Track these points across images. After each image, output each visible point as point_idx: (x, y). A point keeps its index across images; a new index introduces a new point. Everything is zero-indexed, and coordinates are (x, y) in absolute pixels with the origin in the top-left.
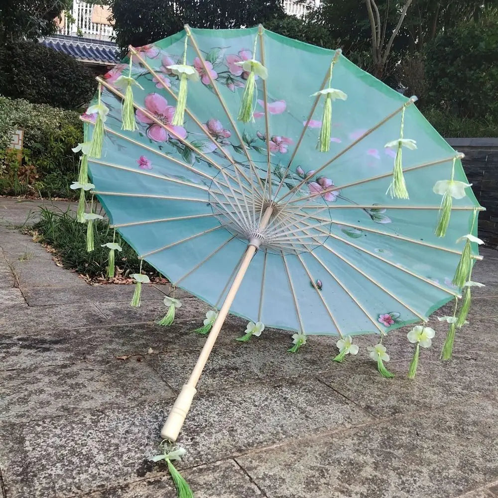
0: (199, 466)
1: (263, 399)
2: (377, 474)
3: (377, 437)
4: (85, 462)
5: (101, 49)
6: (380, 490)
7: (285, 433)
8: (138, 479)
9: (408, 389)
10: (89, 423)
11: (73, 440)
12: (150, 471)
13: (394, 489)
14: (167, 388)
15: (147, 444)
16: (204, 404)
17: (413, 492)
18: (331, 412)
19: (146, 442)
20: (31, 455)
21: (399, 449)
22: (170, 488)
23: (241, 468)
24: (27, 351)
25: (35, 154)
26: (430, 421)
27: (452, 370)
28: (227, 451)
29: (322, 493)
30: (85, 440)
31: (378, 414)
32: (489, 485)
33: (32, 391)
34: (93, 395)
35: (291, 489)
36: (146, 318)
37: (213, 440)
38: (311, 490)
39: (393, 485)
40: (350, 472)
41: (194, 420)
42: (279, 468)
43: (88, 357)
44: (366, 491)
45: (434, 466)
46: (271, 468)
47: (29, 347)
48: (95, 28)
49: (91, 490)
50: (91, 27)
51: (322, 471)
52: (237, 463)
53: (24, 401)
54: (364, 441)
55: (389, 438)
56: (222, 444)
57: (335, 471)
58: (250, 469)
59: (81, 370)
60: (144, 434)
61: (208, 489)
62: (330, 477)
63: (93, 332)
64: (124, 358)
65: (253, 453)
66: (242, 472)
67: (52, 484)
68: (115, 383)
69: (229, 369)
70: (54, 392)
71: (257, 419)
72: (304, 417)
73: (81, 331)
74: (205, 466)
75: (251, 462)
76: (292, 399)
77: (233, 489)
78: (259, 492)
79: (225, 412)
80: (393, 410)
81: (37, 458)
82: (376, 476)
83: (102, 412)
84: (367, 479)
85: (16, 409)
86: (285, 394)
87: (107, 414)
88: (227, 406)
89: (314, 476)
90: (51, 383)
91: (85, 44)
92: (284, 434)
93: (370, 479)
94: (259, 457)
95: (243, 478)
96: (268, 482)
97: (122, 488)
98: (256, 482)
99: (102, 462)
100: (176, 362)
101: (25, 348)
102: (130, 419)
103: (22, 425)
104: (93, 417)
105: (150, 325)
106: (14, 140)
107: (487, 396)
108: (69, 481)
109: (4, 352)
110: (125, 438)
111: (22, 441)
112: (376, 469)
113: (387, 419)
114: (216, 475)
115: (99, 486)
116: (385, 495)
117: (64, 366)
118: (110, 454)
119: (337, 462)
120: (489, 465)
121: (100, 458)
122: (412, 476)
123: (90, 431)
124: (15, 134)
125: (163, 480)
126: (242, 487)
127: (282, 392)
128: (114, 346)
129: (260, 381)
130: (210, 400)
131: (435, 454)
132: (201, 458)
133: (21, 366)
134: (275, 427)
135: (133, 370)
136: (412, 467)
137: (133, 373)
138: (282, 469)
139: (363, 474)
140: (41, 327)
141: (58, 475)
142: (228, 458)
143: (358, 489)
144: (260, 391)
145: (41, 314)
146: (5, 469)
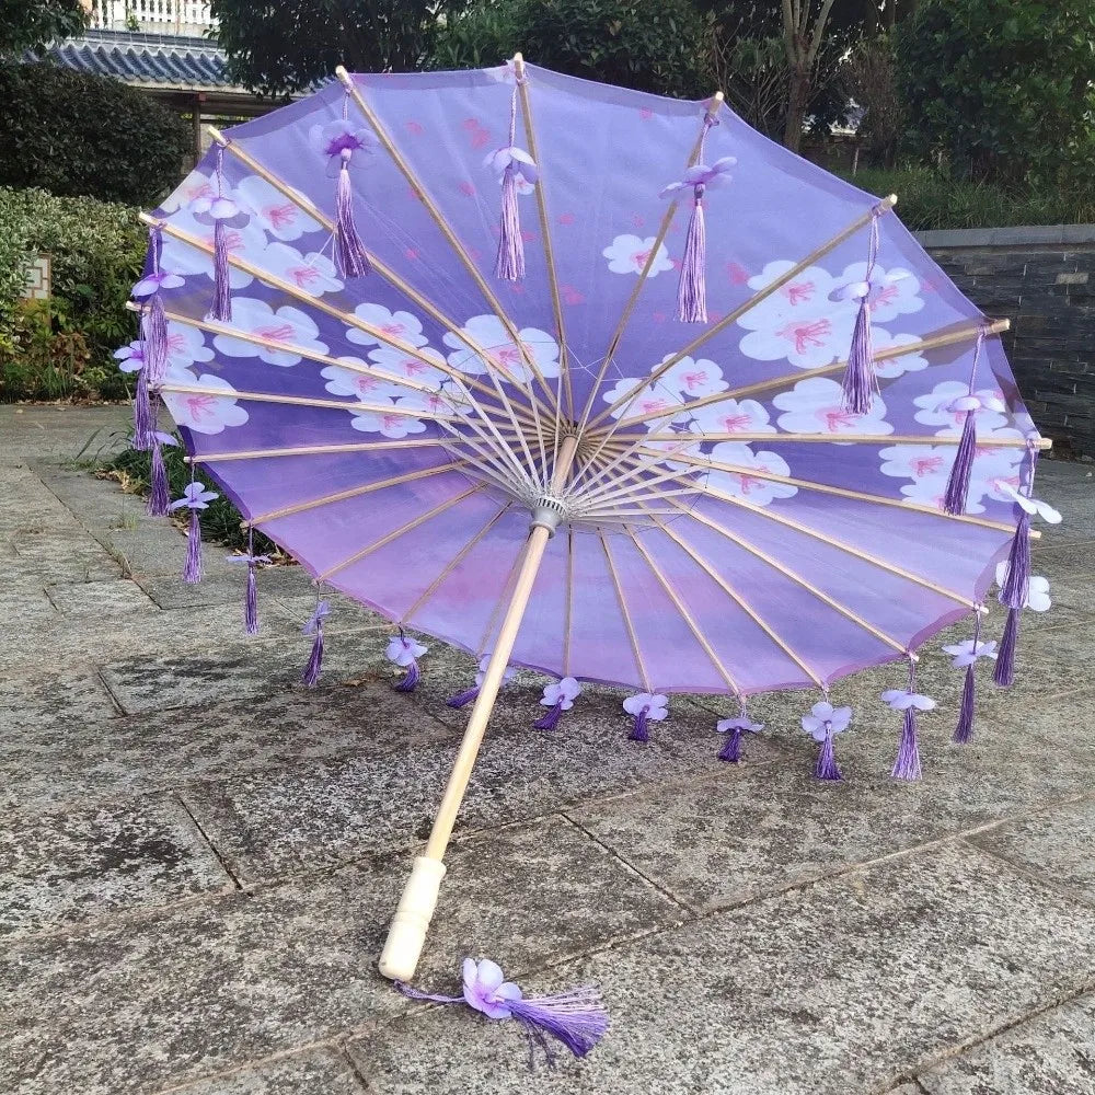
0: (509, 823)
1: (599, 733)
2: (788, 824)
3: (789, 777)
4: (336, 825)
6: (790, 843)
7: (639, 778)
8: (420, 844)
10: (325, 776)
11: (308, 799)
13: (813, 841)
14: (438, 724)
15: (424, 800)
16: (503, 745)
19: (422, 797)
20: (249, 820)
23: (575, 824)
24: (188, 680)
25: (79, 307)
28: (550, 803)
29: (702, 849)
30: (327, 798)
32: (965, 833)
33: (219, 737)
34: (319, 738)
35: (654, 846)
37: (526, 791)
38: (684, 846)
40: (745, 823)
41: (490, 766)
42: (633, 822)
43: (294, 684)
44: (769, 844)
46: (622, 823)
47: (190, 674)
49: (353, 858)
51: (701, 823)
52: (568, 819)
53: (212, 750)
54: (767, 783)
56: (541, 795)
57: (721, 822)
58: (590, 824)
59: (288, 705)
61: (529, 850)
62: (713, 829)
63: (290, 646)
64: (356, 683)
65: (592, 806)
66: (577, 829)
67: (293, 854)
68: (350, 720)
70: (255, 736)
71: (592, 761)
72: (669, 755)
73: (268, 645)
74: (519, 824)
75: (589, 816)
77: (566, 849)
78: (605, 852)
79: (538, 754)
81: (260, 824)
82: (785, 826)
83: (342, 761)
84: (770, 830)
85: (203, 763)
87: (351, 763)
88: (542, 746)
89: (688, 830)
90: (246, 724)
92: (638, 780)
93: (775, 830)
94: (602, 810)
95: (580, 836)
96: (617, 839)
97: (400, 854)
98: (600, 839)
99: (360, 824)
101: (182, 675)
102: (388, 768)
103: (222, 784)
104: (329, 769)
105: (386, 631)
108: (319, 848)
110: (388, 793)
111: (228, 803)
112: (785, 817)
114: (538, 833)
115: (365, 853)
116: (798, 849)
117: (259, 700)
118: (370, 814)
119: (724, 812)
120: (968, 808)
121: (357, 819)
122: (842, 824)
123: (330, 786)
125: (460, 842)
126: (581, 846)
130: (512, 737)
132: (510, 814)
133: (187, 702)
134: (622, 771)
135: (375, 701)
136: (844, 813)
137: (376, 705)
138: (638, 823)
139: (765, 824)
140: (197, 642)
141: (300, 842)
142: (552, 813)
143: (756, 842)
144: (594, 722)
145: (189, 621)
146: (217, 839)
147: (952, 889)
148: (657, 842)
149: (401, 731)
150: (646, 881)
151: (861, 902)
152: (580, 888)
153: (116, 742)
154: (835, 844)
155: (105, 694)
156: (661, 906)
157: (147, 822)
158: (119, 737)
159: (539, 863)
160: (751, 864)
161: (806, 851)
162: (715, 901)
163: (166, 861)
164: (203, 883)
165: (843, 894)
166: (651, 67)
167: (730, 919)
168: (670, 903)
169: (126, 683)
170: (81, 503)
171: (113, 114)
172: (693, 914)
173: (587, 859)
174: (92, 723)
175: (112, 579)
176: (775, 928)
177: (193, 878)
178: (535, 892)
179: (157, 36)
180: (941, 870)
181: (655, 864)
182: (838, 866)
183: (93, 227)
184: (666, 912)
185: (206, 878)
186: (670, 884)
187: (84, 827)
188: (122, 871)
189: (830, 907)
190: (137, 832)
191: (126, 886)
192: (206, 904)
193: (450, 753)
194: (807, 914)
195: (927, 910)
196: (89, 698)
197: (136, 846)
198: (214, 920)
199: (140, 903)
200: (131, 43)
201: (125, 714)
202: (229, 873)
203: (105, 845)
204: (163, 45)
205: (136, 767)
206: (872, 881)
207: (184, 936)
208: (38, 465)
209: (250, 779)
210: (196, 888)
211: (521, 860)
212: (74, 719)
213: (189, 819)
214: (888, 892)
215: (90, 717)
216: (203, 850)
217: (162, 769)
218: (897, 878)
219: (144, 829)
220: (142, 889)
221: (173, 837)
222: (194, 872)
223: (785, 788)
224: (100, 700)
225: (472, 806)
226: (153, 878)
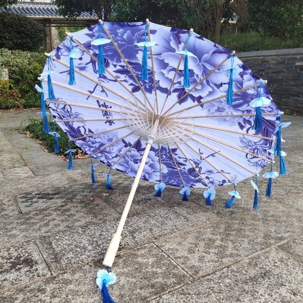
0: (137, 247)
1: (165, 213)
2: (223, 243)
3: (223, 226)
4: (83, 250)
5: (46, 8)
6: (224, 251)
7: (177, 229)
10: (81, 232)
11: (75, 241)
13: (231, 249)
14: (116, 212)
16: (135, 219)
17: (240, 250)
18: (199, 217)
20: (57, 249)
21: (233, 231)
22: (125, 258)
23: (157, 246)
24: (42, 200)
25: (17, 82)
28: (150, 239)
29: (196, 254)
30: (81, 240)
31: (223, 215)
32: (277, 245)
33: (49, 220)
34: (80, 219)
35: (181, 253)
36: (99, 177)
37: (142, 235)
38: (191, 253)
39: (230, 248)
40: (210, 243)
41: (132, 226)
42: (175, 245)
43: (73, 200)
44: (217, 251)
46: (172, 245)
47: (42, 198)
49: (88, 262)
51: (196, 245)
52: (155, 245)
53: (47, 225)
54: (216, 229)
55: (228, 226)
56: (147, 236)
57: (202, 244)
58: (162, 246)
59: (71, 207)
60: (109, 235)
61: (143, 257)
62: (200, 247)
63: (73, 187)
64: (92, 199)
65: (162, 239)
66: (158, 248)
67: (69, 261)
68: (90, 212)
69: (146, 200)
70: (61, 219)
71: (163, 223)
72: (186, 220)
73: (66, 187)
74: (140, 247)
75: (162, 243)
78: (167, 256)
79: (146, 222)
80: (230, 213)
81: (60, 251)
83: (86, 227)
84: (217, 246)
85: (44, 229)
86: (176, 210)
87: (89, 227)
88: (147, 219)
89: (192, 247)
90: (58, 215)
91: (35, 6)
93: (219, 246)
94: (166, 241)
95: (159, 251)
96: (170, 252)
98: (165, 252)
99: (91, 249)
100: (119, 199)
101: (40, 198)
102: (100, 229)
103: (49, 237)
104: (82, 230)
105: (102, 181)
106: (3, 75)
107: (280, 202)
108: (78, 259)
109: (30, 202)
110: (100, 238)
111: (50, 244)
112: (221, 241)
113: (228, 218)
114: (146, 250)
115: (92, 260)
116: (226, 253)
117: (62, 206)
118: (94, 245)
119: (203, 240)
120: (278, 235)
121: (90, 248)
122: (239, 243)
123: (82, 236)
124: (3, 71)
125: (121, 255)
126: (159, 254)
127: (174, 209)
128: (85, 193)
129: (163, 205)
130: (138, 216)
132: (137, 244)
133: (40, 208)
134: (172, 226)
135: (97, 205)
136: (239, 239)
138: (177, 245)
139: (216, 244)
140: (46, 187)
141: (72, 257)
142: (150, 243)
143: (213, 251)
144: (163, 210)
145: (43, 180)
146: (46, 257)
147: (274, 265)
148: (182, 252)
149: (105, 215)
150: (179, 267)
151: (246, 272)
152: (159, 271)
153: (18, 223)
154: (237, 250)
155: (16, 206)
156: (184, 276)
157: (25, 251)
158: (19, 221)
159: (146, 261)
160: (212, 259)
161: (229, 254)
162: (201, 273)
163: (30, 266)
164: (41, 274)
165: (241, 269)
166: (177, 6)
167: (206, 280)
168: (187, 275)
169: (22, 202)
170: (15, 142)
171: (25, 26)
172: (194, 279)
173: (161, 259)
174: (11, 216)
175: (22, 166)
176: (220, 283)
177: (38, 272)
179: (38, 3)
180: (271, 259)
181: (181, 260)
182: (239, 258)
183: (20, 58)
184: (185, 278)
185: (42, 272)
186: (187, 268)
187: (6, 254)
188: (16, 270)
189: (237, 274)
190: (22, 255)
191: (17, 275)
192: (41, 281)
194: (230, 277)
195: (267, 274)
196: (11, 208)
197: (21, 260)
198: (44, 287)
199: (21, 281)
200: (31, 5)
201: (22, 213)
202: (49, 269)
203: (12, 260)
204: (40, 5)
205: (23, 231)
206: (250, 264)
207: (33, 293)
208: (4, 130)
209: (58, 234)
210: (38, 276)
211: (140, 261)
212: (6, 215)
213: (38, 250)
214: (254, 267)
215: (11, 214)
216: (41, 261)
217: (31, 232)
218: (257, 262)
219: (24, 254)
220: (22, 276)
221: (33, 257)
222: (38, 269)
223: (222, 230)
224: (14, 208)
225: (125, 241)
226: (25, 272)
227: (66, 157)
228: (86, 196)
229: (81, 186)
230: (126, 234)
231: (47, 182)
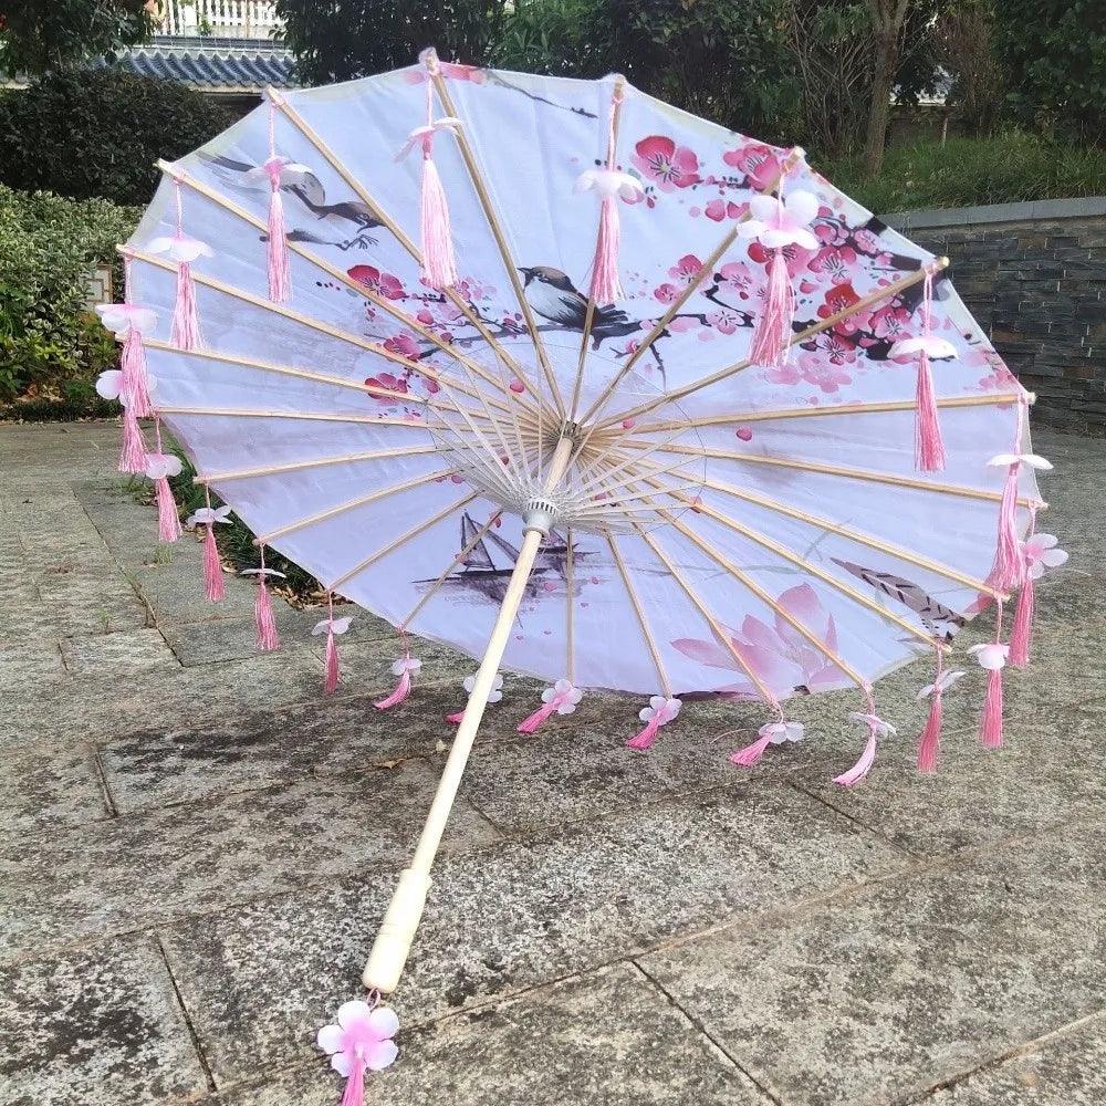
0: (565, 978)
1: (679, 833)
2: (927, 975)
3: (923, 899)
4: (345, 983)
5: (252, 59)
6: (933, 1009)
7: (731, 902)
8: (450, 1011)
9: (985, 793)
10: (341, 904)
11: (315, 941)
12: (472, 993)
13: (963, 1004)
14: (483, 823)
15: (459, 941)
16: (561, 853)
17: (1001, 1009)
19: (457, 937)
20: (238, 976)
21: (969, 922)
22: (514, 1025)
23: (650, 978)
24: (197, 764)
26: (1034, 857)
27: (1079, 743)
28: (617, 945)
29: (816, 1021)
30: (339, 939)
31: (923, 850)
33: (220, 847)
34: (339, 846)
37: (588, 925)
38: (792, 1016)
39: (959, 998)
40: (872, 974)
41: (545, 886)
42: (725, 974)
43: (318, 767)
44: (904, 1011)
45: (1044, 952)
46: (710, 976)
47: (199, 755)
48: (235, 10)
50: (226, 10)
51: (813, 976)
52: (641, 969)
53: (208, 867)
54: (895, 909)
55: (947, 900)
56: (607, 932)
57: (838, 975)
58: (668, 979)
59: (308, 796)
60: (451, 920)
61: (589, 1023)
62: (829, 987)
63: (320, 713)
64: (390, 764)
65: (671, 947)
66: (651, 987)
67: (287, 1032)
68: (378, 818)
69: (603, 774)
70: (263, 844)
71: (672, 876)
72: (767, 866)
73: (295, 713)
74: (577, 979)
75: (668, 965)
76: (741, 829)
77: (637, 1021)
78: (688, 1025)
80: (953, 841)
81: (252, 981)
82: (923, 980)
83: (363, 880)
84: (905, 988)
85: (196, 886)
86: (725, 820)
87: (374, 883)
88: (609, 854)
89: (796, 988)
90: (255, 827)
91: (217, 51)
92: (728, 905)
93: (911, 987)
94: (684, 955)
95: (656, 999)
96: (704, 1004)
97: (422, 1031)
98: (681, 1005)
100: (495, 766)
101: (191, 757)
103: (213, 919)
104: (347, 893)
105: (431, 690)
109: (153, 769)
111: (216, 949)
112: (923, 965)
113: (942, 860)
114: (602, 994)
116: (943, 1019)
117: (274, 790)
119: (843, 957)
122: (998, 976)
123: (346, 920)
125: (498, 1011)
126: (655, 1015)
127: (718, 817)
128: (363, 742)
129: (670, 796)
130: (573, 842)
131: (1045, 927)
132: (567, 963)
133: (190, 795)
134: (709, 891)
135: (412, 789)
136: (998, 958)
137: (411, 795)
138: (732, 977)
139: (898, 977)
140: (216, 709)
141: (298, 1012)
142: (621, 960)
143: (887, 1008)
144: (674, 817)
145: (210, 681)
146: (195, 1007)
148: (756, 1012)
150: (743, 1077)
152: (656, 1090)
153: (97, 856)
154: (991, 1008)
155: (99, 785)
157: (114, 980)
158: (103, 848)
159: (604, 1045)
160: (883, 1046)
161: (955, 1022)
163: (129, 1043)
164: (168, 1081)
165: (1010, 1094)
169: (124, 769)
170: (120, 534)
173: (666, 1039)
174: (76, 828)
175: (135, 628)
177: (157, 1072)
178: (595, 1097)
181: (753, 1047)
182: (999, 1046)
185: (173, 1073)
186: (776, 1082)
187: (36, 989)
188: (72, 1060)
190: (100, 995)
191: (73, 1085)
193: (496, 867)
196: (80, 792)
197: (94, 1018)
201: (116, 814)
202: (204, 1064)
203: (59, 1016)
205: (115, 893)
206: (1047, 1071)
208: (83, 490)
209: (248, 910)
210: (158, 1091)
211: (579, 1041)
212: (56, 823)
213: (166, 974)
214: (1069, 1089)
215: (75, 818)
216: (175, 1026)
217: (145, 897)
218: (1079, 1066)
219: (109, 990)
220: (92, 1089)
221: (142, 1004)
222: (160, 1062)
223: (920, 917)
224: (90, 794)
225: (518, 950)
226: (107, 1072)
227: (300, 596)
228: (369, 750)
229: (351, 712)
230: (520, 916)
231: (222, 692)
